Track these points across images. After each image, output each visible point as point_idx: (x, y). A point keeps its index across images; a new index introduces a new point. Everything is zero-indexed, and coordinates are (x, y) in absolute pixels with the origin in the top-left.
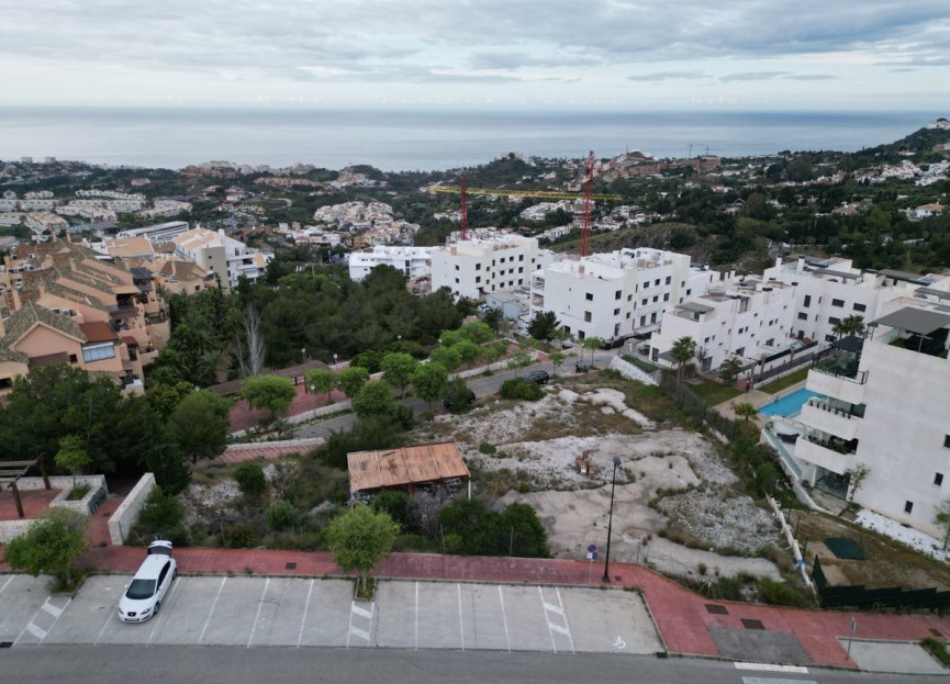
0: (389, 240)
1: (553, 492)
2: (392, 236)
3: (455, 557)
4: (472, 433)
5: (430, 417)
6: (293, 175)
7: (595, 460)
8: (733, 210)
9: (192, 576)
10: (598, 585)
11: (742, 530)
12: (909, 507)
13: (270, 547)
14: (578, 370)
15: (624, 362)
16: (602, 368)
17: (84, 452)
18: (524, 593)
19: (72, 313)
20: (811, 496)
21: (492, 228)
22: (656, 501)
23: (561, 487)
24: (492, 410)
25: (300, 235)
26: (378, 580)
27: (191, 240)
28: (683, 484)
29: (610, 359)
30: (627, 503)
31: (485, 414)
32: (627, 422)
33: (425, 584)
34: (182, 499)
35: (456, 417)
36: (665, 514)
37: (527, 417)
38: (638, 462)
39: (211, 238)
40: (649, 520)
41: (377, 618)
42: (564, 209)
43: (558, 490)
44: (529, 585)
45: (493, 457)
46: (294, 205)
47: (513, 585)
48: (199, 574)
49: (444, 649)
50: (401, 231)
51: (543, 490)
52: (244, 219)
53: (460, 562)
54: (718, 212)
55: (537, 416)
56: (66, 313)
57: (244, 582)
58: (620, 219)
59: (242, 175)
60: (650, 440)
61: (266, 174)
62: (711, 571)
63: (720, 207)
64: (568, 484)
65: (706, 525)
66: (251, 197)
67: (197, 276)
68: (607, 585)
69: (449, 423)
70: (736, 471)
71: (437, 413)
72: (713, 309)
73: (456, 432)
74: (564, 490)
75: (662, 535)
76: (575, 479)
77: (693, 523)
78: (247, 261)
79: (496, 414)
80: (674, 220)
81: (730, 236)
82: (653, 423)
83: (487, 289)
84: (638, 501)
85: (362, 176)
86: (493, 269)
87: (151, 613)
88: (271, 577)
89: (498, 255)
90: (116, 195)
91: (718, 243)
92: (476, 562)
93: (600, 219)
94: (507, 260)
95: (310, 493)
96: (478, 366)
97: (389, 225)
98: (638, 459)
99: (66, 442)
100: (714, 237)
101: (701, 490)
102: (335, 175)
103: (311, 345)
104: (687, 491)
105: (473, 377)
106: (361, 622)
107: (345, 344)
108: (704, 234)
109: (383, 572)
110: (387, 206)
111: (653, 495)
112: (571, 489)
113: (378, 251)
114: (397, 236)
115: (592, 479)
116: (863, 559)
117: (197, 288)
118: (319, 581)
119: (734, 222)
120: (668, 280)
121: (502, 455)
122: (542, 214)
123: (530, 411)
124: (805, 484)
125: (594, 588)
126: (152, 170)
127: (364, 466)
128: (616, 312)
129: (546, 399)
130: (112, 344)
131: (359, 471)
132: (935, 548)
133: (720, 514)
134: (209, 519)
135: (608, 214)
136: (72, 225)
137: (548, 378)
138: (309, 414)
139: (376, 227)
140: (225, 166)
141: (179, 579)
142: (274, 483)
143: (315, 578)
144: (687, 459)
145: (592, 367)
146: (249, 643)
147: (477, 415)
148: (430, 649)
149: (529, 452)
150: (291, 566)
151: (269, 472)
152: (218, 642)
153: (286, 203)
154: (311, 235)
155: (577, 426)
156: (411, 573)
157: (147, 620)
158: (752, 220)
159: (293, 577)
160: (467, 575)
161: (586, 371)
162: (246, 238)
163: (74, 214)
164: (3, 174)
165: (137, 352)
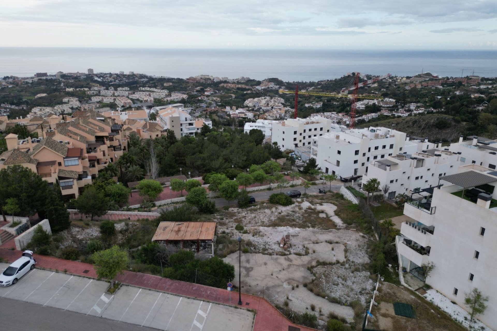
0: (278, 116)
1: (261, 254)
2: (280, 115)
3: (168, 279)
4: (243, 219)
5: (227, 208)
6: (238, 83)
7: (293, 241)
8: (480, 108)
9: (40, 269)
10: (234, 306)
11: (352, 290)
12: (456, 291)
13: (82, 261)
14: (320, 192)
15: (346, 190)
16: (335, 192)
17: (17, 206)
18: (192, 303)
19: (69, 143)
20: (404, 277)
21: (334, 113)
22: (312, 267)
23: (266, 252)
24: (260, 209)
25: (234, 112)
26: (123, 285)
27: (166, 112)
28: (334, 260)
29: (340, 188)
30: (297, 265)
31: (255, 210)
32: (330, 223)
33: (145, 290)
34: (65, 234)
35: (240, 210)
36: (315, 275)
37: (276, 214)
38: (317, 245)
39: (175, 112)
40: (303, 277)
41: (110, 303)
42: (377, 103)
43: (264, 254)
44: (197, 300)
45: (240, 232)
46: (236, 98)
47: (189, 298)
48: (44, 269)
49: (131, 324)
50: (286, 113)
51: (256, 253)
52: (210, 104)
53: (169, 282)
54: (470, 109)
55: (282, 214)
56: (66, 143)
57: (62, 276)
58: (409, 110)
59: (214, 82)
60: (331, 233)
61: (226, 82)
62: (317, 309)
63: (472, 106)
64: (270, 251)
65: (334, 284)
66: (216, 93)
67: (158, 130)
68: (239, 306)
69: (235, 213)
70: (370, 257)
71: (232, 206)
72: (398, 164)
73: (236, 218)
74: (267, 254)
75: (305, 285)
76: (276, 249)
77: (327, 282)
78: (191, 124)
79: (262, 211)
80: (442, 113)
81: (475, 123)
82: (345, 225)
83: (300, 145)
84: (303, 266)
85: (273, 84)
86: (304, 134)
87: (11, 283)
88: (74, 275)
89: (307, 127)
90: (156, 90)
91: (466, 127)
92: (177, 284)
93: (398, 110)
94: (313, 130)
95: (140, 239)
96: (264, 185)
97: (280, 109)
98: (317, 243)
99: (9, 201)
100: (464, 123)
101: (343, 264)
102: (259, 83)
103: (186, 166)
104: (334, 264)
105: (261, 190)
106: (101, 304)
107: (204, 167)
108: (458, 122)
109: (127, 281)
110: (282, 99)
111: (314, 263)
112: (270, 254)
113: (259, 122)
114: (283, 115)
115: (285, 250)
116: (410, 318)
117: (157, 135)
118: (95, 281)
119: (478, 115)
120: (391, 146)
121: (246, 232)
122: (363, 106)
123: (280, 211)
124: (404, 270)
125: (231, 307)
126: (174, 79)
127: (165, 228)
128: (356, 162)
129: (293, 205)
130: (77, 158)
131: (162, 231)
132: (466, 319)
133: (345, 279)
134: (77, 245)
135: (403, 107)
136: (134, 103)
137: (300, 195)
138: (169, 201)
139: (274, 110)
140: (207, 77)
141: (35, 269)
142: (121, 232)
143: (94, 279)
144: (345, 246)
145: (330, 191)
146: (45, 304)
147: (251, 210)
148: (126, 323)
149: (260, 232)
150: (86, 272)
151: (118, 227)
152: (32, 301)
153: (232, 97)
154: (239, 113)
155: (301, 222)
156: (141, 284)
157: (8, 286)
158: (490, 114)
159: (84, 277)
160: (168, 289)
161: (325, 193)
162: (208, 113)
163: (136, 98)
164: (110, 79)
165: (96, 163)
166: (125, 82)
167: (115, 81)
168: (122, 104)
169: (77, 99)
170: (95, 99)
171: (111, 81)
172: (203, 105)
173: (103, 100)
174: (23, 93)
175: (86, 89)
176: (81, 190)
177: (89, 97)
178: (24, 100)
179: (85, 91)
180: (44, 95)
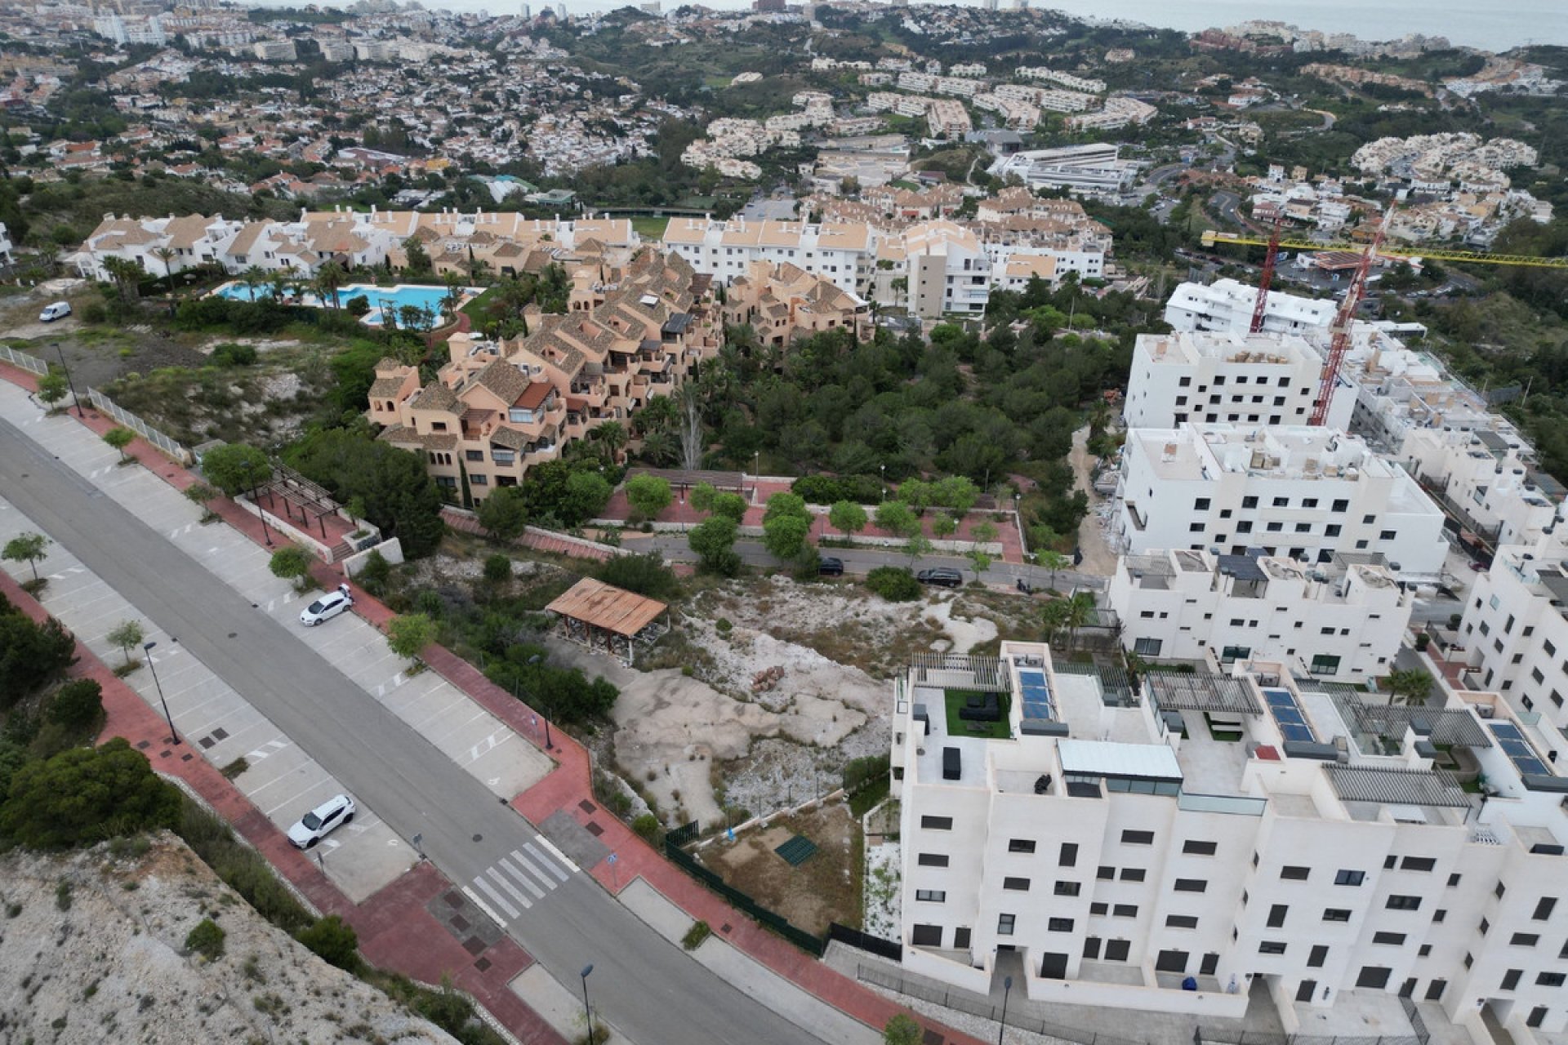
1: (707, 686)
3: (487, 680)
4: (777, 606)
6: (1386, 62)
9: (355, 613)
10: (540, 747)
11: (775, 794)
18: (492, 723)
22: (765, 737)
23: (720, 686)
24: (831, 592)
25: (1278, 196)
26: (429, 669)
28: (814, 738)
30: (742, 725)
31: (820, 593)
33: (449, 685)
35: (792, 584)
36: (751, 751)
37: (851, 614)
38: (818, 702)
40: (731, 746)
41: (399, 688)
43: (713, 687)
44: (502, 721)
45: (717, 635)
46: (1335, 127)
47: (493, 716)
48: (358, 615)
49: (403, 722)
51: (703, 681)
52: (1218, 150)
53: (486, 684)
55: (862, 618)
56: (534, 370)
57: (372, 630)
59: (1291, 51)
62: (682, 799)
64: (728, 686)
65: (762, 777)
66: (1271, 101)
67: (834, 308)
68: (545, 750)
69: (776, 587)
71: (784, 572)
73: (767, 598)
74: (718, 689)
75: (716, 761)
76: (741, 685)
77: (758, 770)
78: (978, 280)
79: (830, 598)
84: (751, 729)
85: (1537, 70)
86: (1214, 390)
87: (313, 623)
89: (1233, 371)
90: (1066, 79)
92: (494, 690)
94: (1252, 381)
97: (1482, 197)
98: (824, 699)
101: (819, 751)
102: (1473, 64)
106: (390, 685)
109: (438, 666)
111: (773, 732)
112: (722, 692)
113: (1217, 290)
115: (753, 692)
117: (832, 323)
120: (1340, 506)
121: (726, 637)
123: (864, 609)
125: (535, 747)
126: (1153, 32)
127: (580, 592)
128: (1196, 527)
129: (909, 604)
130: (530, 411)
131: (572, 595)
133: (789, 776)
134: (439, 585)
136: (976, 126)
137: (960, 582)
139: (1455, 194)
140: (1271, 32)
141: (346, 612)
142: (520, 577)
146: (334, 665)
147: (811, 591)
148: (398, 718)
149: (751, 644)
151: (517, 568)
152: (321, 654)
153: (1321, 121)
154: (1292, 201)
157: (309, 626)
160: (478, 694)
162: (1185, 189)
163: (990, 108)
164: (949, 27)
165: (579, 418)
166: (991, 37)
167: (959, 35)
168: (940, 129)
169: (829, 97)
170: (876, 102)
171: (948, 36)
172: (1188, 153)
173: (896, 105)
174: (708, 66)
175: (863, 65)
176: (530, 471)
177: (864, 92)
178: (703, 89)
179: (859, 71)
180: (753, 77)
